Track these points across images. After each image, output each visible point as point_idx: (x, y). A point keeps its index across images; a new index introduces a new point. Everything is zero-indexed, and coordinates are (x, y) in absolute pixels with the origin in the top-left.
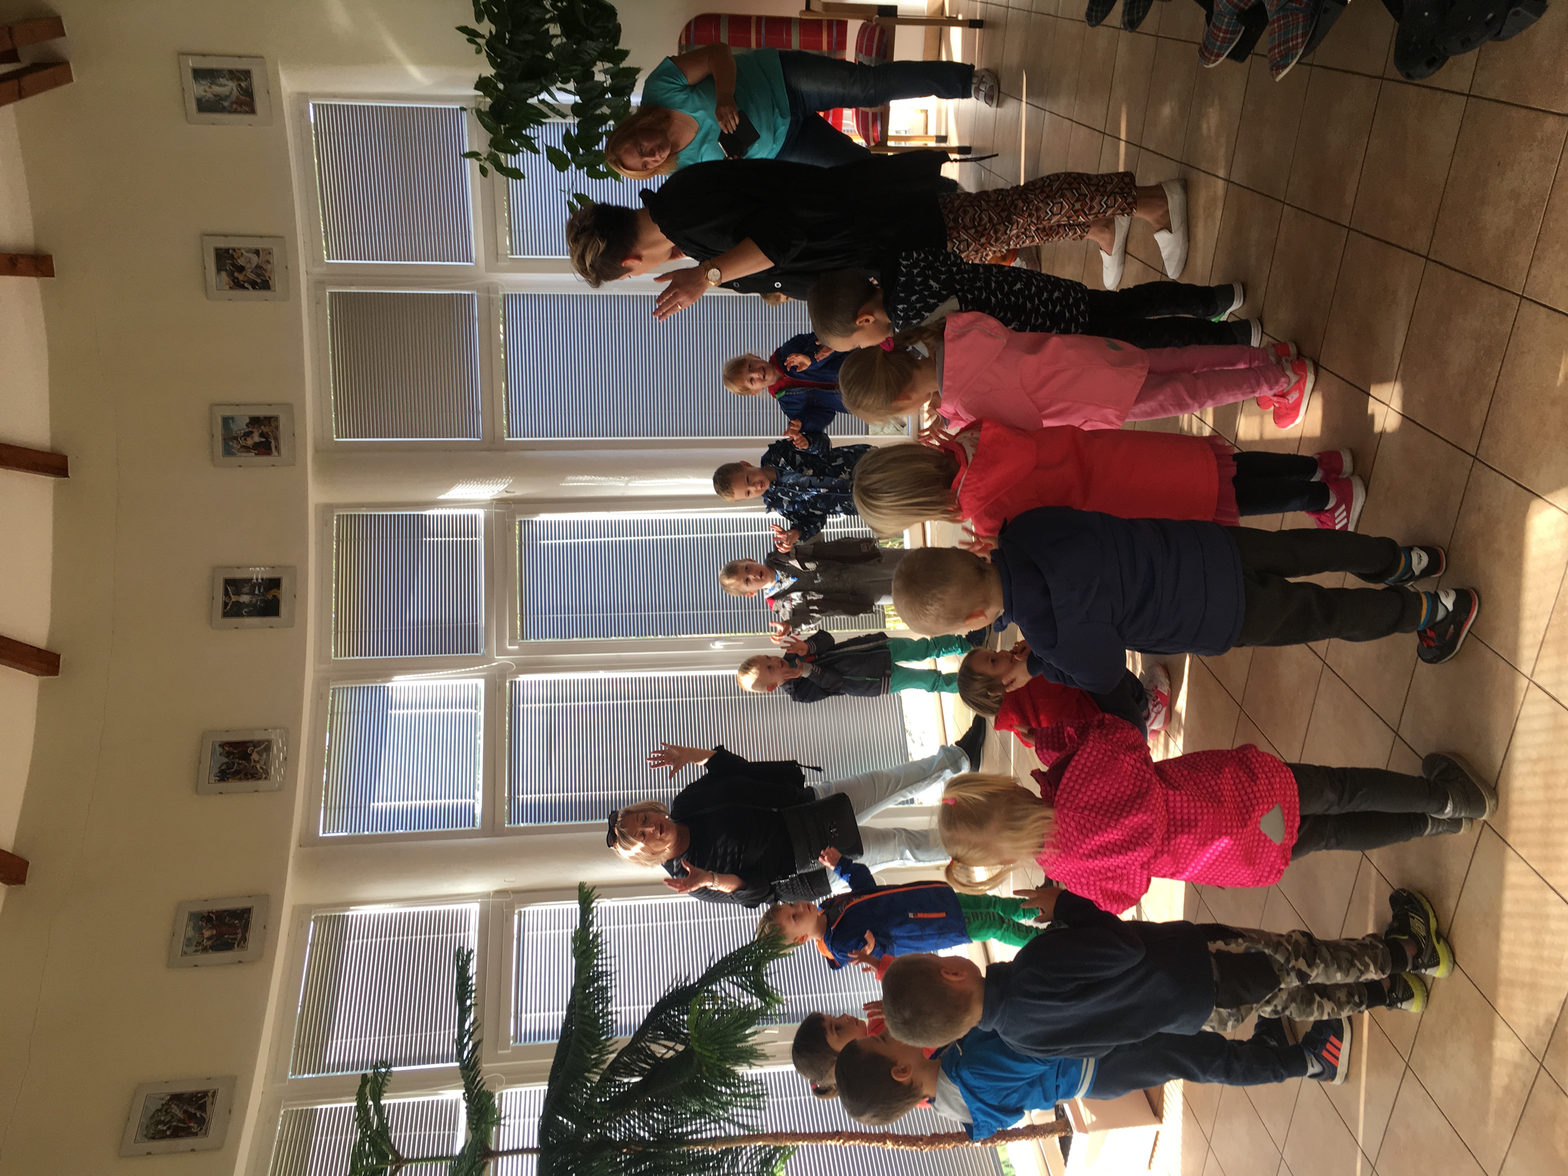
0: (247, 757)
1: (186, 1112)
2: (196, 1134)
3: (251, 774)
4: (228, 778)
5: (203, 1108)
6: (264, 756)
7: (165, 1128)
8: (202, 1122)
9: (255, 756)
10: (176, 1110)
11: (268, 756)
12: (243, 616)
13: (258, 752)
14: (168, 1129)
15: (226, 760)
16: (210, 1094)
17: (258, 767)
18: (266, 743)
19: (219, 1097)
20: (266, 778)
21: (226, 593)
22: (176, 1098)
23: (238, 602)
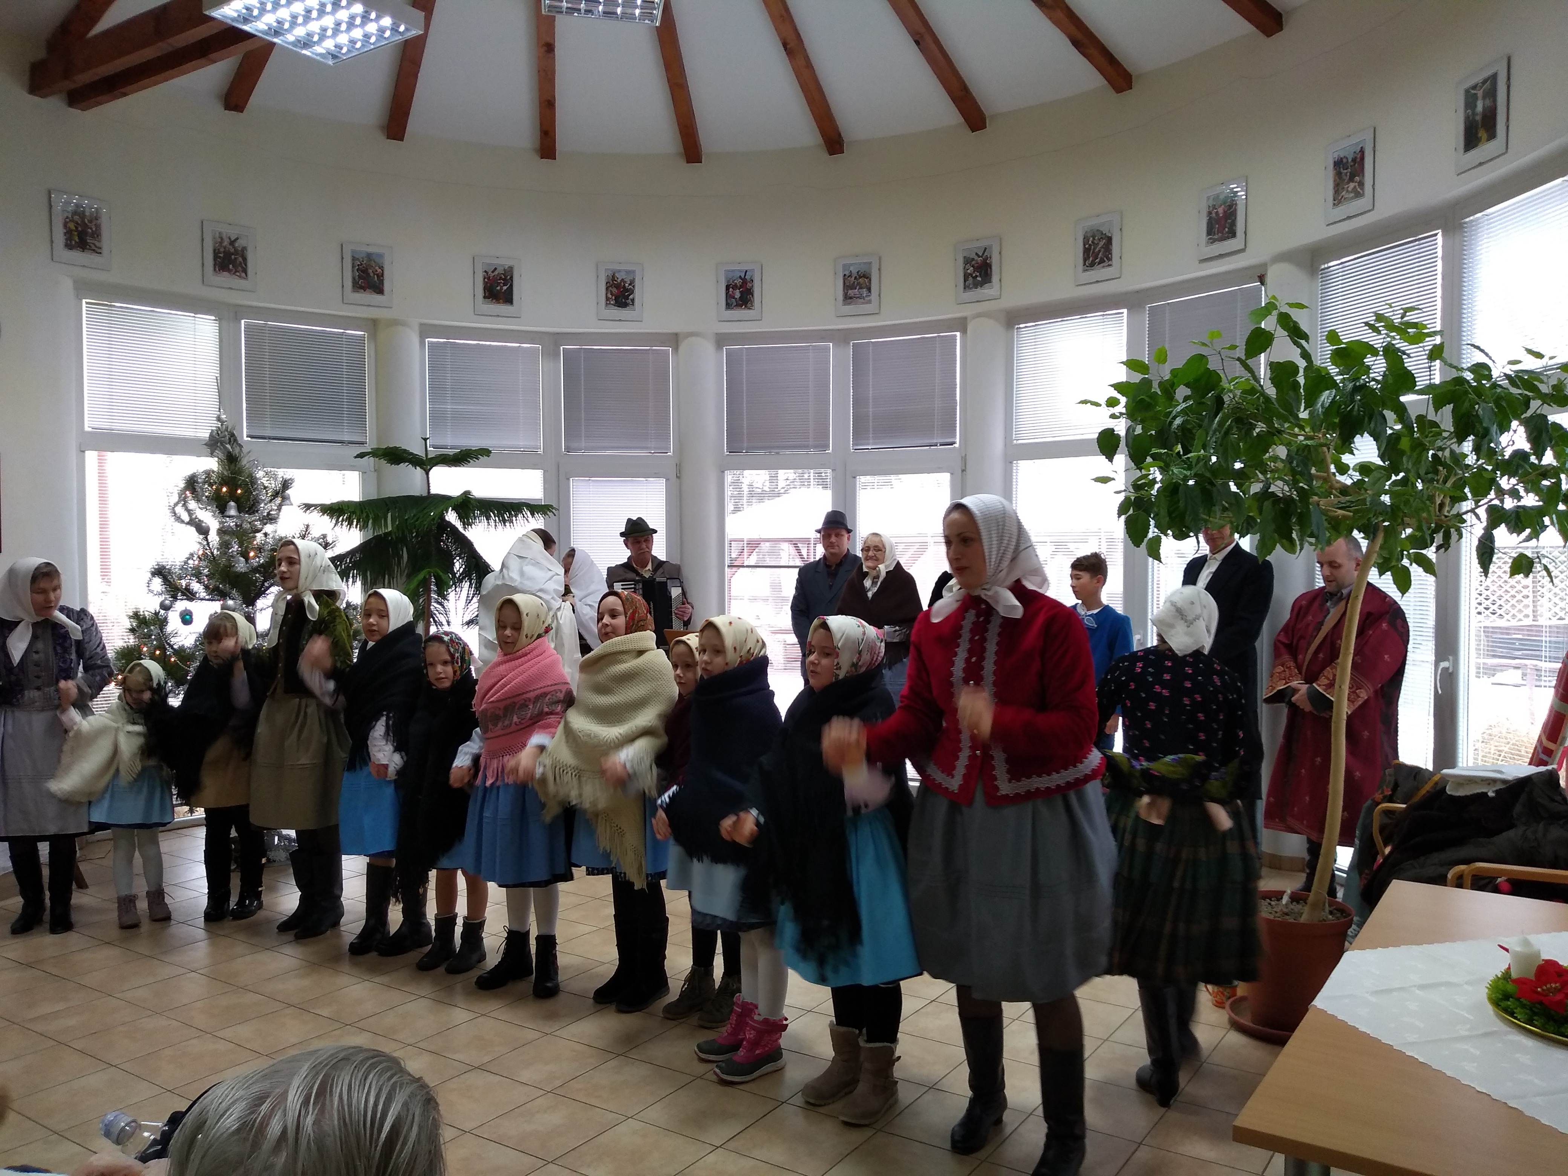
0: (1351, 179)
1: (1100, 251)
2: (1085, 264)
3: (1338, 190)
4: (1336, 169)
5: (1102, 261)
6: (1352, 195)
7: (1090, 242)
8: (1092, 265)
9: (1352, 185)
10: (1102, 243)
11: (1352, 198)
12: (1465, 111)
13: (1355, 187)
14: (1090, 245)
15: (1350, 160)
16: (1110, 263)
17: (1344, 193)
18: (1361, 192)
19: (1110, 269)
20: (1334, 204)
21: (1485, 82)
22: (1109, 240)
23: (1477, 99)
